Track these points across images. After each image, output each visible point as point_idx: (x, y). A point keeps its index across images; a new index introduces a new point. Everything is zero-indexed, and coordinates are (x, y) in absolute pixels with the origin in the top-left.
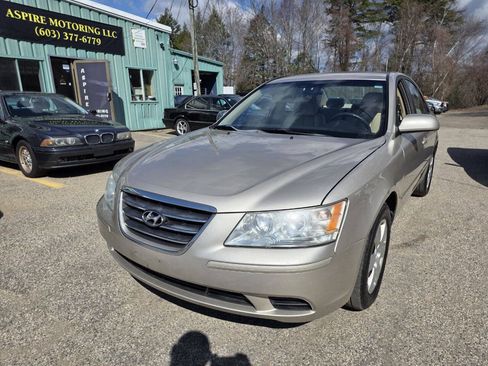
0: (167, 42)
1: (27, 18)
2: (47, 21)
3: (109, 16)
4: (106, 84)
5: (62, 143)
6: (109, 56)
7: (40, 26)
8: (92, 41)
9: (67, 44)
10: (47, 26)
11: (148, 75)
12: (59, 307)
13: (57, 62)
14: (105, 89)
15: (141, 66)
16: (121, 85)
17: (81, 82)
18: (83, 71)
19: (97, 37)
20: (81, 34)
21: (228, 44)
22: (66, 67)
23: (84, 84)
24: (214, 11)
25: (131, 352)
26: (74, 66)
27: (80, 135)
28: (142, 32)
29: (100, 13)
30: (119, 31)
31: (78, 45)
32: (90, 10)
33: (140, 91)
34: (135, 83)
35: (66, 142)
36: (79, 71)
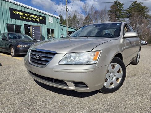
0: (59, 21)
1: (19, 13)
2: (24, 14)
3: (42, 13)
4: (40, 33)
5: (23, 47)
6: (41, 25)
7: (22, 15)
8: (37, 20)
9: (29, 21)
10: (24, 16)
11: (53, 30)
12: (9, 89)
13: (26, 26)
15: (51, 28)
16: (45, 33)
17: (33, 32)
18: (33, 28)
19: (38, 19)
20: (34, 18)
21: (78, 24)
22: (29, 27)
23: (34, 32)
24: (74, 15)
25: (28, 102)
26: (31, 27)
27: (29, 45)
28: (52, 18)
29: (40, 12)
30: (45, 18)
31: (33, 21)
32: (37, 12)
33: (50, 35)
34: (49, 33)
35: (24, 46)
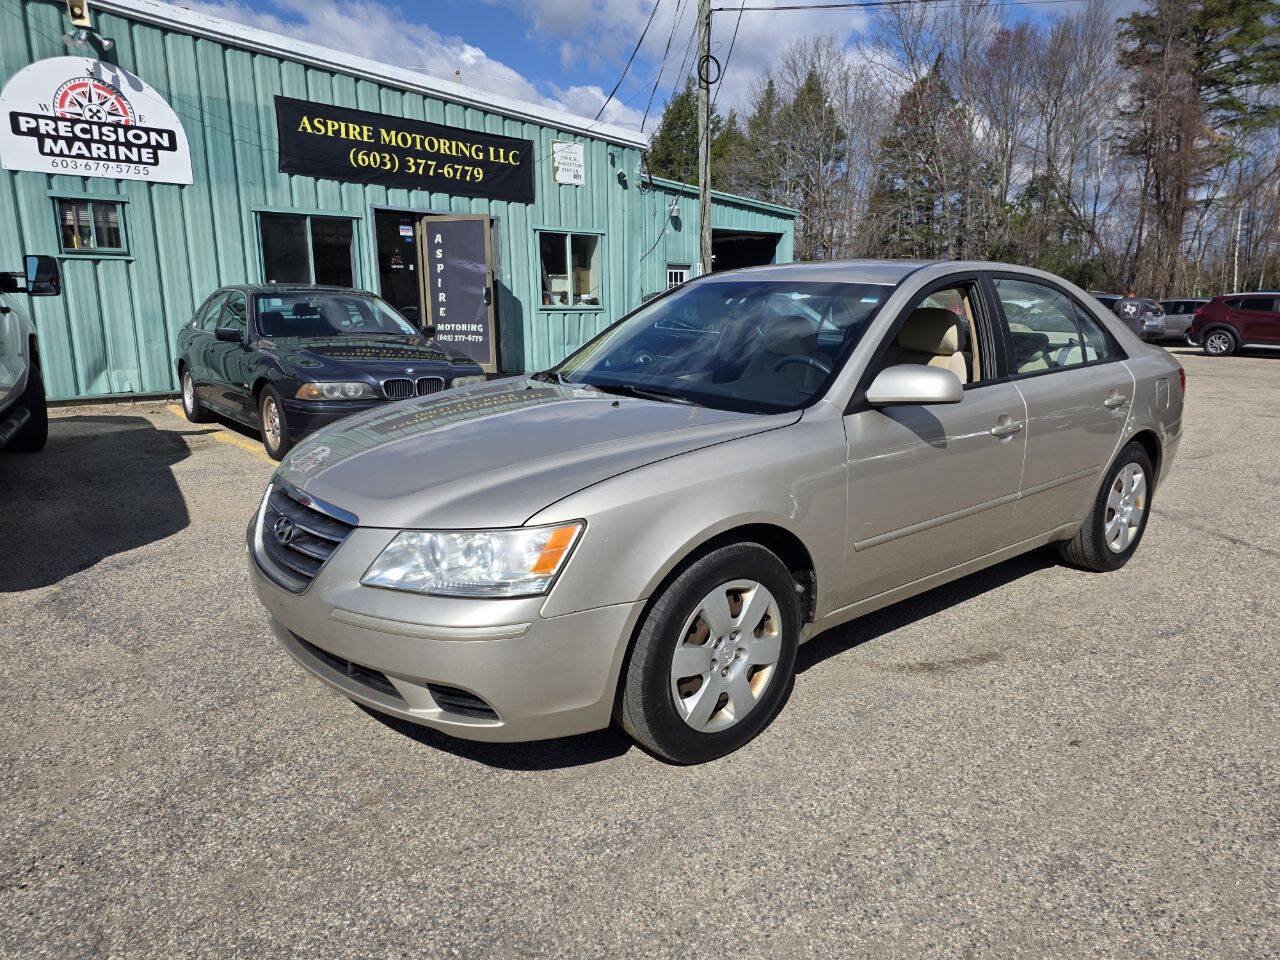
0: (636, 171)
1: (337, 132)
2: (376, 135)
3: (505, 117)
4: (484, 268)
5: (337, 395)
6: (498, 207)
7: (359, 145)
8: (464, 173)
9: (409, 182)
10: (377, 146)
11: (584, 246)
13: (387, 221)
14: (478, 279)
15: (569, 226)
16: (521, 271)
17: (434, 262)
18: (438, 238)
19: (475, 164)
20: (442, 159)
21: (839, 159)
22: (405, 231)
23: (440, 267)
24: (812, 77)
25: (233, 760)
26: (422, 228)
27: (372, 380)
28: (578, 149)
29: (486, 112)
30: (525, 148)
31: (434, 184)
32: (466, 107)
33: (563, 284)
34: (552, 262)
35: (343, 392)
36: (431, 238)
